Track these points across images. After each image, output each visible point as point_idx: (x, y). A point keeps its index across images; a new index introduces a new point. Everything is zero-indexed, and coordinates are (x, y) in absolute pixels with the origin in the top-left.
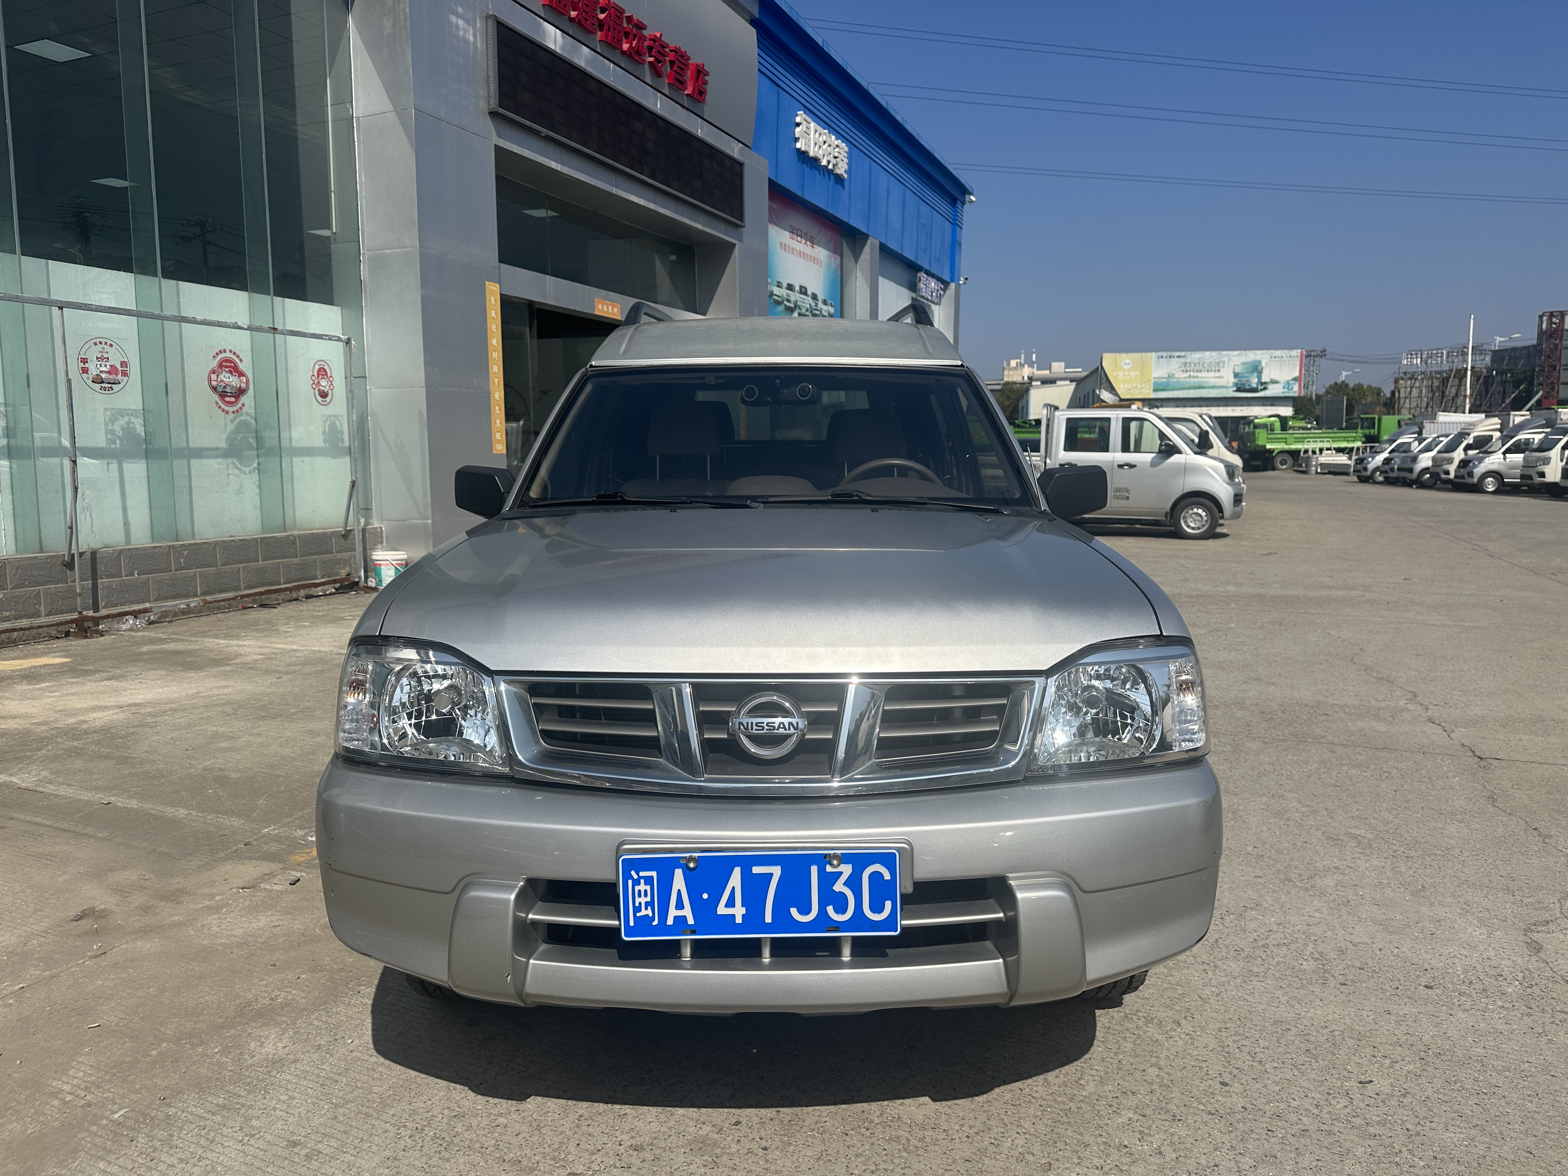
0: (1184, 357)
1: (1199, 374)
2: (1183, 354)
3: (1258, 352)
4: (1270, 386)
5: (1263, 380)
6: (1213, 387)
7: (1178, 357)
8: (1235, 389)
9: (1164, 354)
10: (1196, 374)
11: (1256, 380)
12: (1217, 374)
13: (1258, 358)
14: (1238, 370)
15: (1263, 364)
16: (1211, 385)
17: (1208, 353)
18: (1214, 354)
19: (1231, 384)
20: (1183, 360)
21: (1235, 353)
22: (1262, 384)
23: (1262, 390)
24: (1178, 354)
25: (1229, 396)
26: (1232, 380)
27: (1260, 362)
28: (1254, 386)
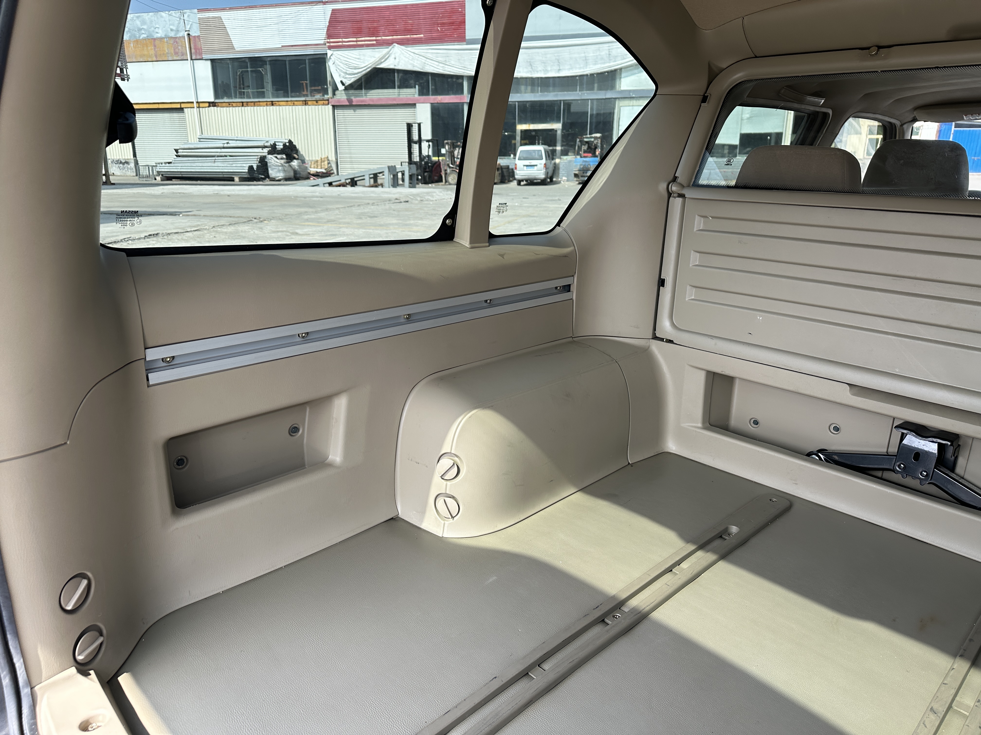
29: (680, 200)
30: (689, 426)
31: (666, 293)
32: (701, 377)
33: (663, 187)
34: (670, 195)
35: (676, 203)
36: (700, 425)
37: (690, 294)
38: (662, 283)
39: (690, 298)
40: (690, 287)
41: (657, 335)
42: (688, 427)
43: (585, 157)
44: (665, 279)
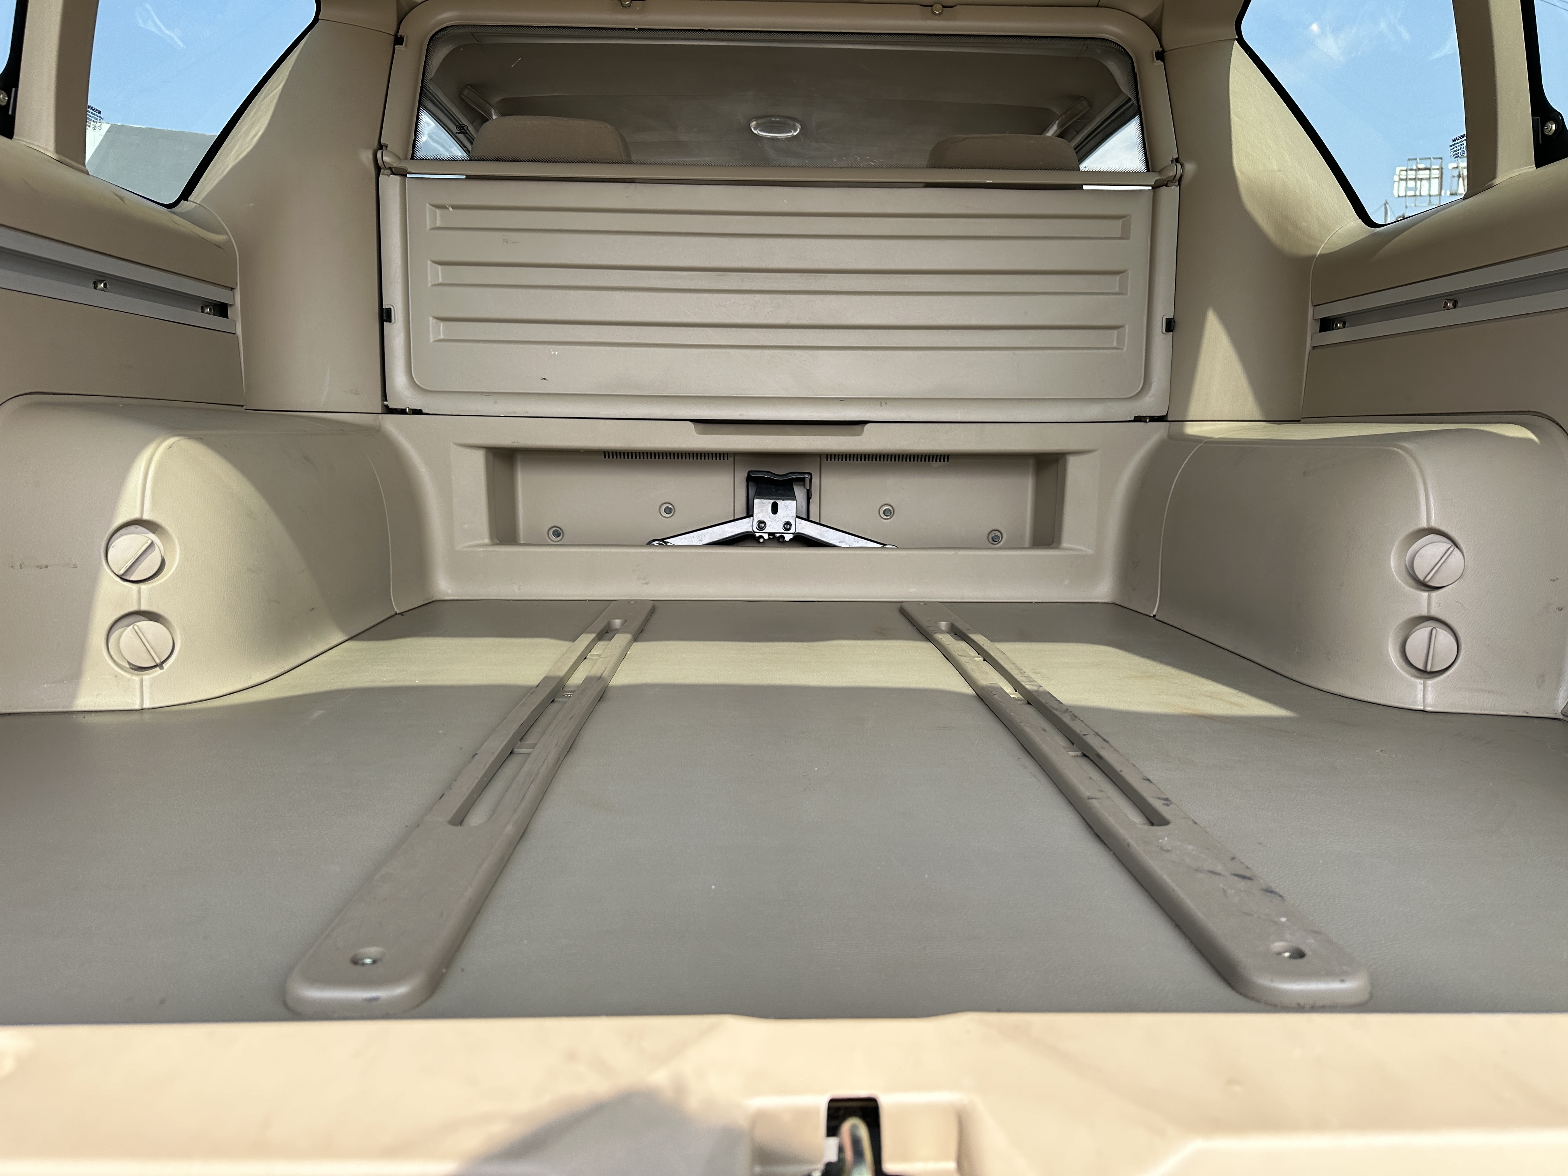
29: (397, 179)
30: (470, 546)
31: (396, 331)
32: (478, 459)
33: (366, 157)
34: (378, 169)
35: (391, 185)
36: (487, 541)
37: (436, 331)
38: (385, 315)
39: (437, 339)
40: (435, 320)
41: (391, 406)
42: (468, 549)
44: (391, 309)
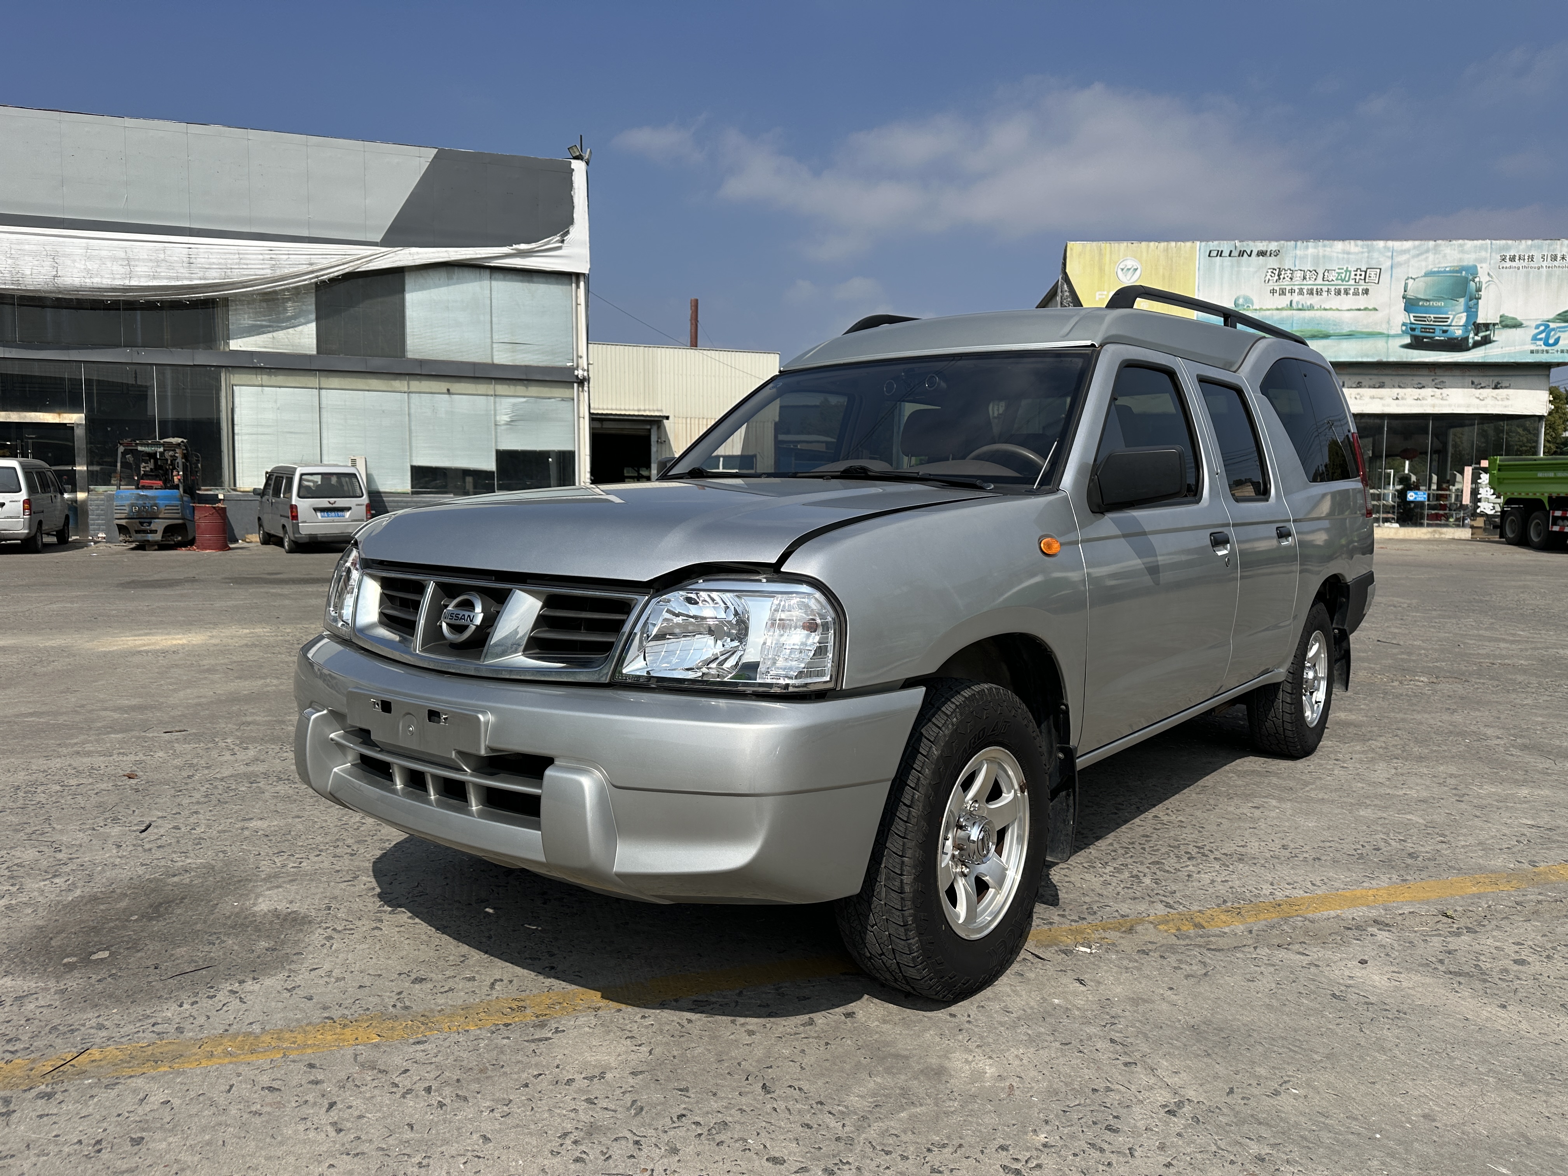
0: (1277, 253)
1: (1314, 300)
2: (1273, 246)
3: (1469, 244)
4: (1500, 336)
5: (1480, 320)
6: (1350, 335)
7: (1262, 253)
8: (1407, 340)
9: (1226, 246)
10: (1307, 300)
11: (1462, 319)
12: (1362, 301)
13: (1468, 259)
14: (1417, 289)
15: (1482, 277)
16: (1346, 330)
17: (1339, 245)
18: (1354, 247)
19: (1397, 329)
20: (1272, 262)
21: (1408, 244)
22: (1478, 328)
23: (1477, 345)
24: (1261, 246)
25: (1392, 359)
26: (1400, 317)
27: (1473, 271)
28: (1459, 333)
43: (144, 488)
